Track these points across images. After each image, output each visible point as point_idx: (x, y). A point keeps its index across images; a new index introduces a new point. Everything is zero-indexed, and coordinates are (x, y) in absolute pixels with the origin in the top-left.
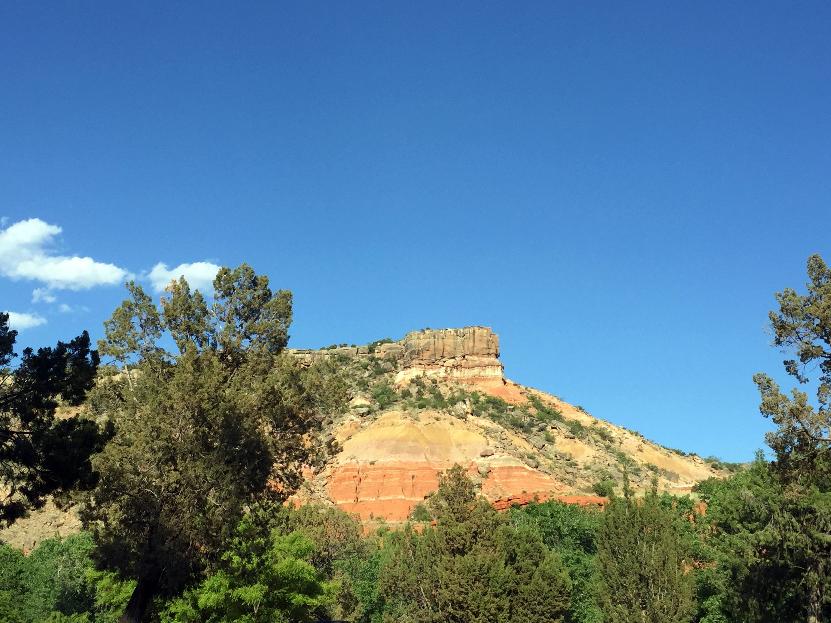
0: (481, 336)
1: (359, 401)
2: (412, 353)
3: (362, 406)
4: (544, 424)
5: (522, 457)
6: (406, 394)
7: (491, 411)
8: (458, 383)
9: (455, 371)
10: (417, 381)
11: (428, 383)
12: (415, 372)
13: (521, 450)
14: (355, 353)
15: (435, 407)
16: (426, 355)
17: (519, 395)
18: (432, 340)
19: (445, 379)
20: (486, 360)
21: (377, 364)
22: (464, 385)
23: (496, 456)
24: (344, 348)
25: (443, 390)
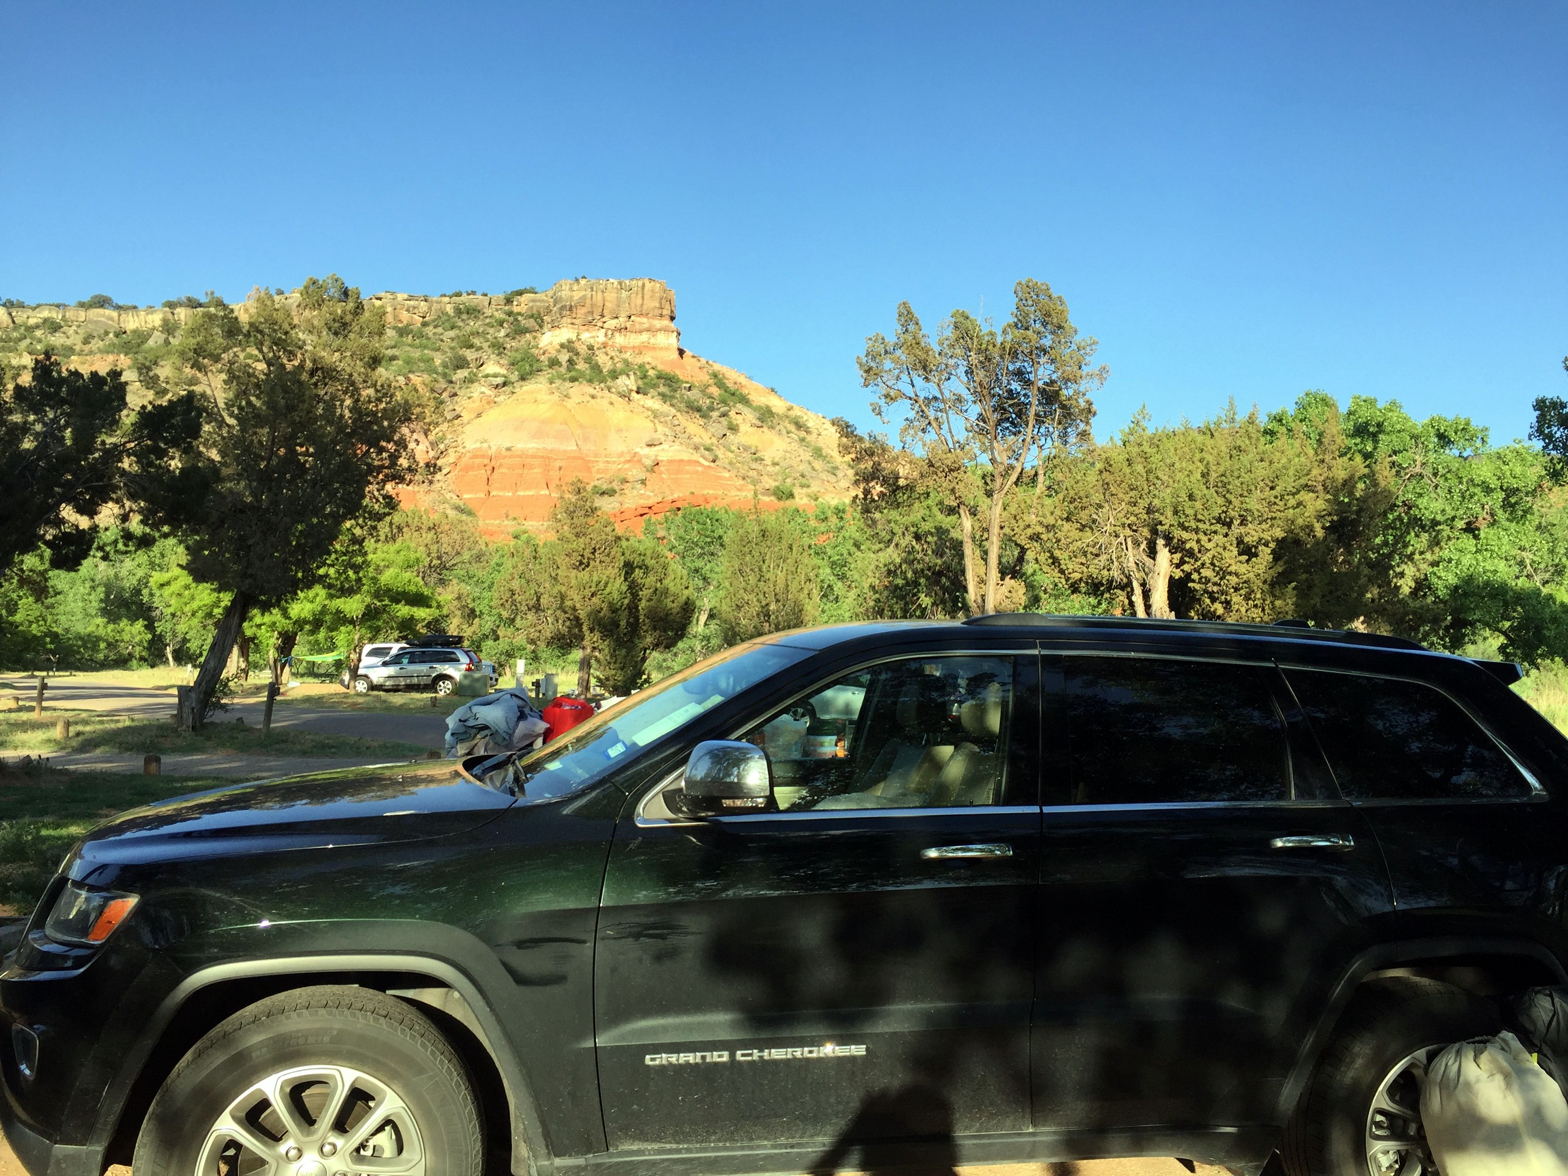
0: (653, 291)
1: (491, 368)
2: (563, 308)
3: (495, 376)
4: (727, 408)
5: (696, 448)
6: (554, 363)
7: (662, 389)
8: (621, 352)
9: (617, 334)
10: (567, 346)
11: (583, 349)
12: (565, 334)
13: (696, 440)
14: (487, 303)
15: (590, 381)
16: (581, 311)
17: (698, 370)
18: (588, 293)
19: (605, 345)
20: (658, 323)
21: (516, 320)
22: (628, 354)
23: (665, 446)
24: (471, 297)
25: (602, 359)
